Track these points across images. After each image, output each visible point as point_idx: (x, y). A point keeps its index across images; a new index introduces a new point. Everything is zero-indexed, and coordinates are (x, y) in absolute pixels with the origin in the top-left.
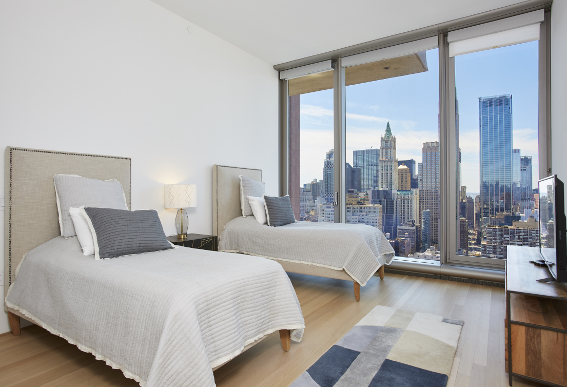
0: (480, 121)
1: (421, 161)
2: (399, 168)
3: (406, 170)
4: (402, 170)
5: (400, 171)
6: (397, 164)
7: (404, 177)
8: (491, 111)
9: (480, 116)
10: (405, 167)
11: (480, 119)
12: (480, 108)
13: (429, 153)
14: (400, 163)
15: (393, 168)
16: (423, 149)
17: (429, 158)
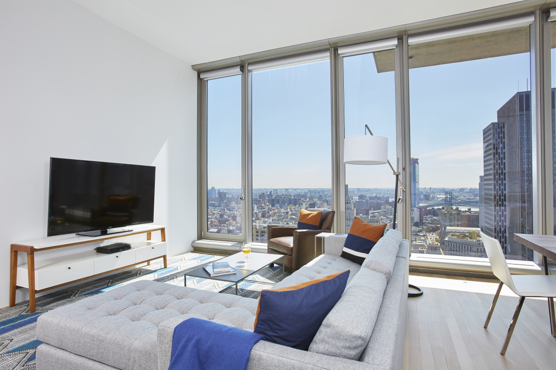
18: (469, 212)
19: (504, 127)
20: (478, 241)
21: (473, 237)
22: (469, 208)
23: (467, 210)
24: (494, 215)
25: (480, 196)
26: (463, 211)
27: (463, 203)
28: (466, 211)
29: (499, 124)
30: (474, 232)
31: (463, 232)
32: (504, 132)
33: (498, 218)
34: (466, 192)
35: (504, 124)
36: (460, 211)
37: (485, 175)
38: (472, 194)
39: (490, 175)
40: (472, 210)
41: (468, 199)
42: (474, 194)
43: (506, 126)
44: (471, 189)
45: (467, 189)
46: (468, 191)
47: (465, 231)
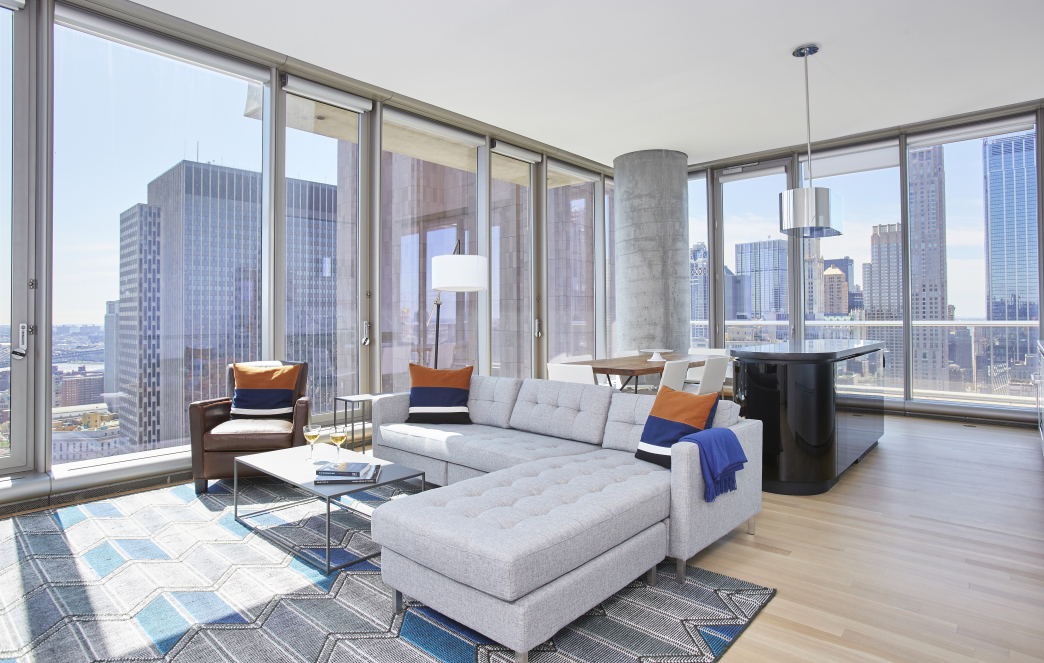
0: (986, 183)
1: (869, 260)
2: (826, 273)
3: (839, 277)
4: (831, 277)
5: (827, 279)
6: (822, 265)
7: (835, 290)
8: (1008, 163)
9: (985, 172)
10: (837, 271)
11: (985, 177)
12: (985, 157)
13: (884, 246)
14: (828, 264)
15: (815, 274)
16: (874, 237)
17: (884, 253)
18: (83, 374)
19: (159, 216)
20: (102, 429)
21: (92, 422)
22: (82, 365)
23: (77, 370)
24: (138, 376)
25: (107, 340)
26: (68, 374)
27: (64, 356)
28: (74, 373)
29: (150, 208)
30: (94, 413)
31: (71, 417)
32: (159, 224)
33: (145, 380)
34: (75, 334)
35: (159, 209)
36: (61, 373)
37: (122, 301)
38: (86, 337)
39: (131, 300)
40: (87, 370)
41: (78, 347)
42: (90, 338)
43: (162, 214)
44: (84, 328)
45: (74, 327)
46: (78, 331)
47: (73, 415)
